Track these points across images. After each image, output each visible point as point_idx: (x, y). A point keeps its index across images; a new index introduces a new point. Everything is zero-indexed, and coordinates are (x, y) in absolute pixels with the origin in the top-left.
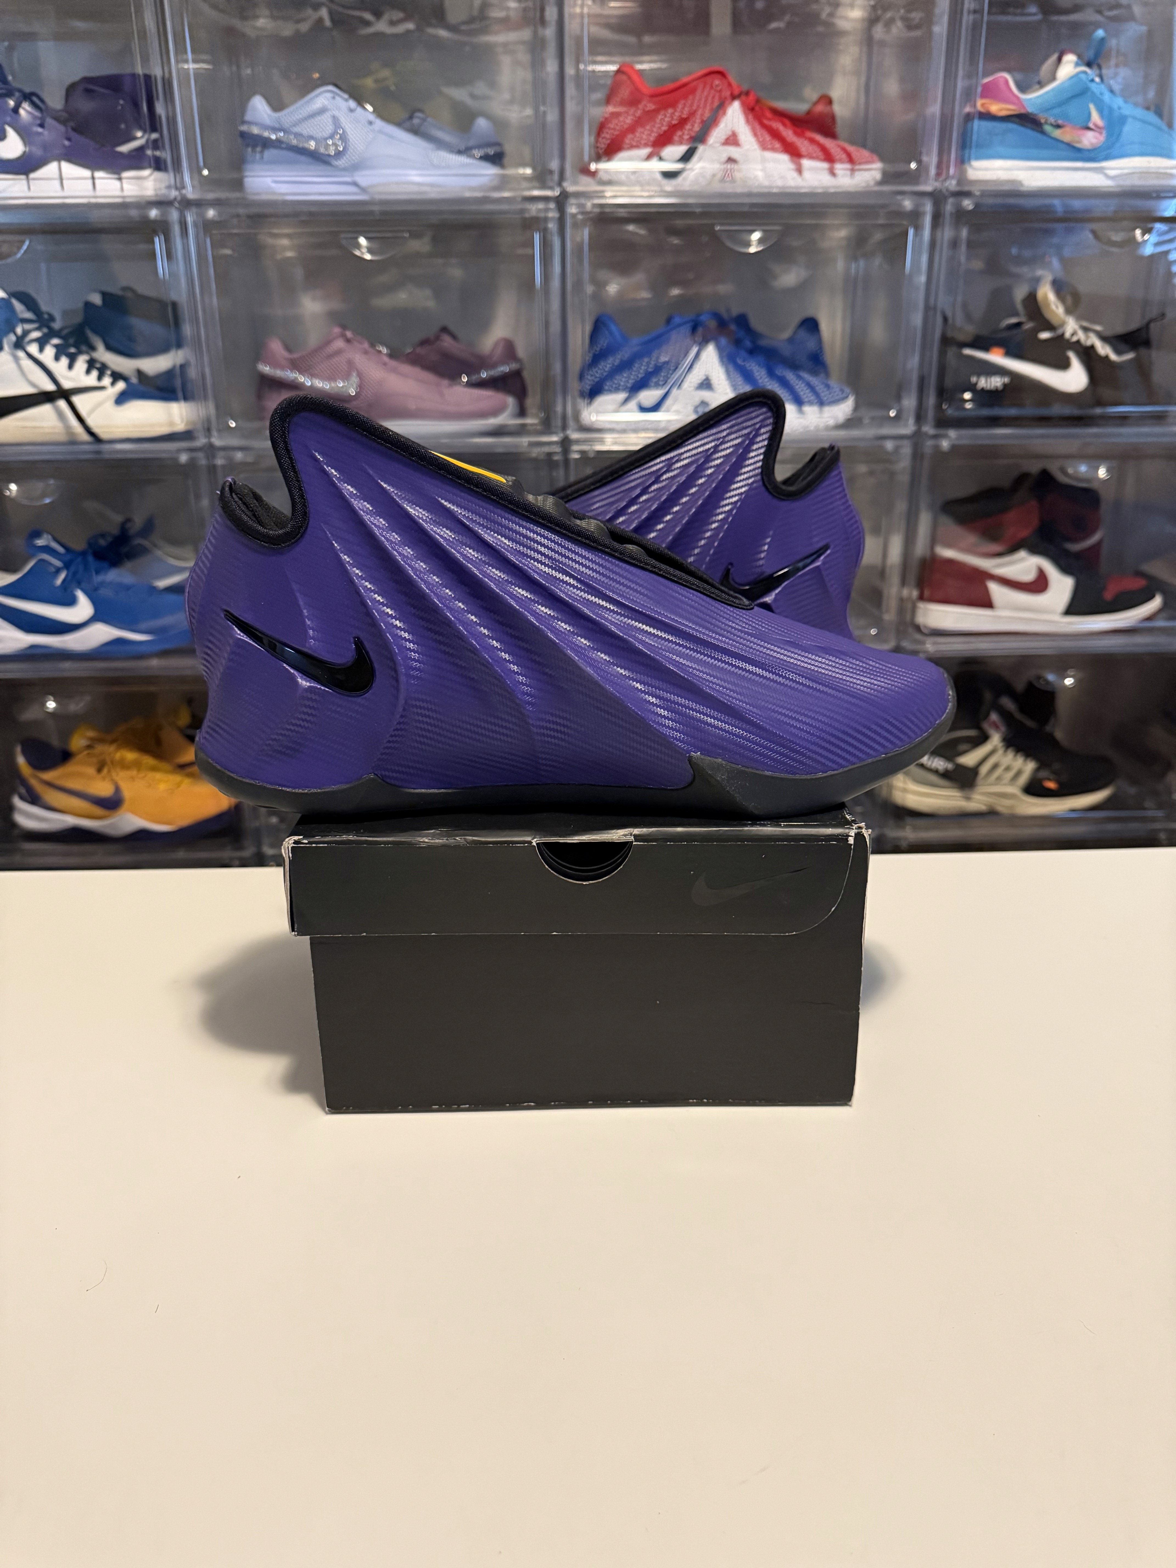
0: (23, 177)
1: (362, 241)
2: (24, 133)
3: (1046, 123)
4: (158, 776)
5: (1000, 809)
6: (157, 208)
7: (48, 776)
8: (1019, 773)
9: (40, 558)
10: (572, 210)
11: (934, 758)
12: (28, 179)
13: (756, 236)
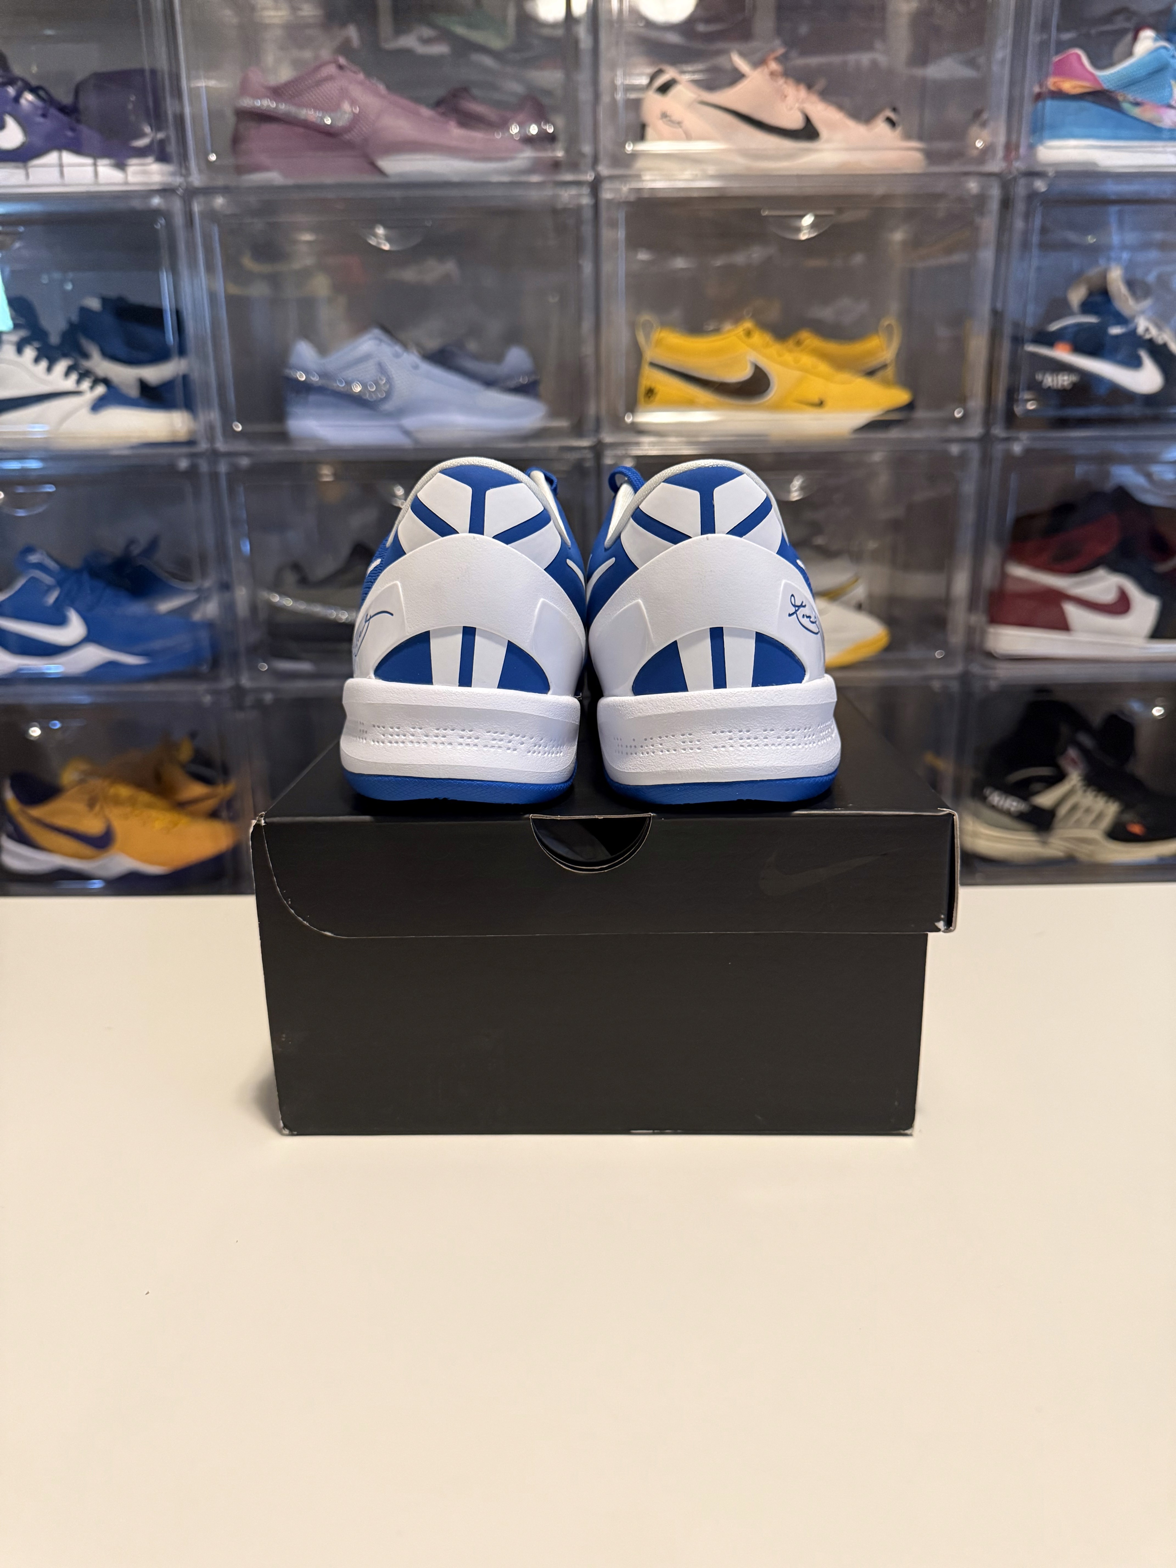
0: (20, 164)
1: (380, 231)
2: (24, 122)
3: (1125, 100)
4: (154, 813)
5: (1077, 855)
6: (161, 197)
7: (37, 812)
8: (1100, 816)
9: (32, 575)
10: (607, 194)
11: (1006, 798)
12: (26, 168)
13: (808, 220)
